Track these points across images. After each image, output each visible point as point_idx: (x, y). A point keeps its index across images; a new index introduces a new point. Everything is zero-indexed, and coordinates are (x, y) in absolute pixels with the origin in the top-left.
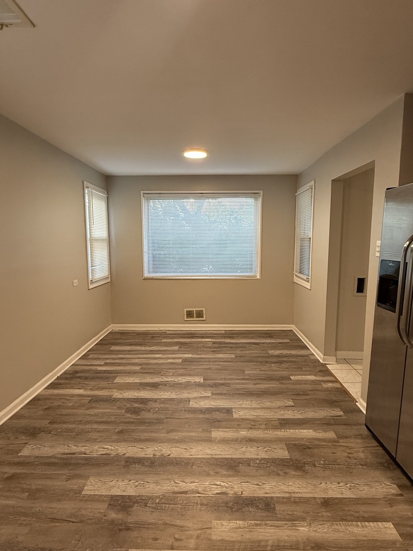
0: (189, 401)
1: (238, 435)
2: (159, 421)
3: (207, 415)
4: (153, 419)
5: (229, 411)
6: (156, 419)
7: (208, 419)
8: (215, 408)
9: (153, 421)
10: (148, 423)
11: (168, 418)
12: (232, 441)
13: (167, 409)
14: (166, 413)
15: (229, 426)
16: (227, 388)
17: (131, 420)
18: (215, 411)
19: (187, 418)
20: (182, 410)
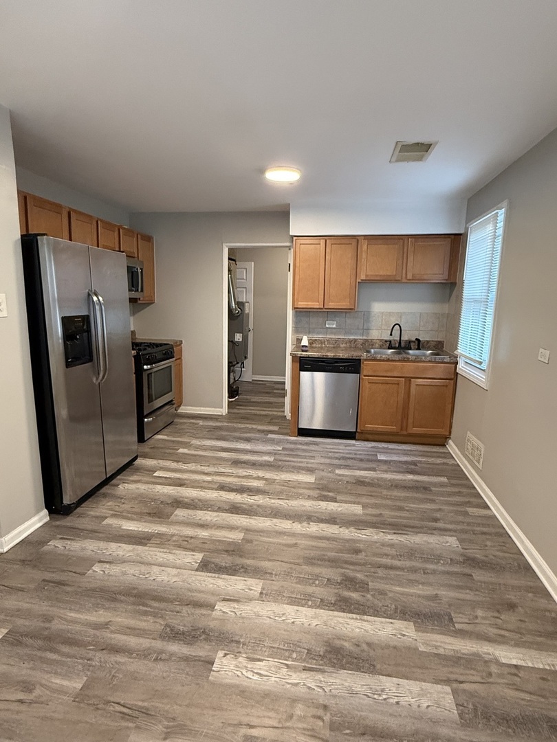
0: (261, 593)
1: (211, 532)
2: (310, 561)
3: (239, 563)
4: (320, 565)
5: (205, 566)
6: (315, 564)
7: (241, 556)
8: (223, 573)
9: (319, 562)
10: (325, 560)
11: (298, 564)
12: (223, 527)
13: (301, 581)
14: (301, 574)
15: (217, 543)
16: (175, 622)
17: (352, 567)
18: (226, 568)
19: (269, 560)
20: (276, 575)
